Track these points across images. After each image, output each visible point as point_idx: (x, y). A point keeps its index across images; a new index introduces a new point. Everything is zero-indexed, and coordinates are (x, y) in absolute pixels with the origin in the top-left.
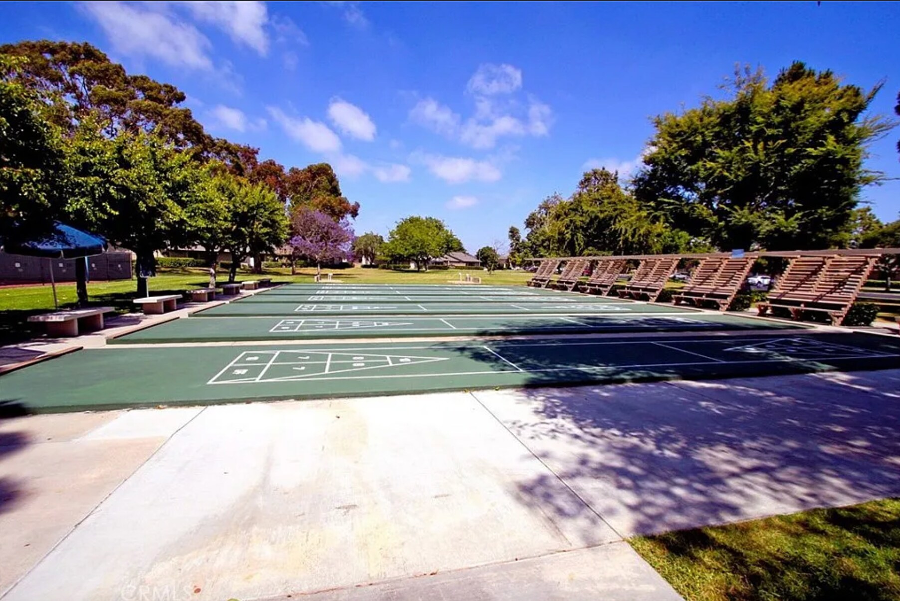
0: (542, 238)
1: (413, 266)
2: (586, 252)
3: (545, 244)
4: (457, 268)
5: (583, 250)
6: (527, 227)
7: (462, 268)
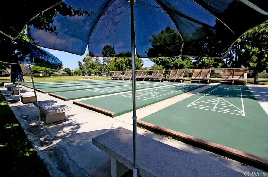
0: (90, 65)
1: (41, 75)
2: (127, 69)
3: (91, 67)
4: (59, 75)
5: (126, 68)
6: (84, 61)
7: (61, 75)
